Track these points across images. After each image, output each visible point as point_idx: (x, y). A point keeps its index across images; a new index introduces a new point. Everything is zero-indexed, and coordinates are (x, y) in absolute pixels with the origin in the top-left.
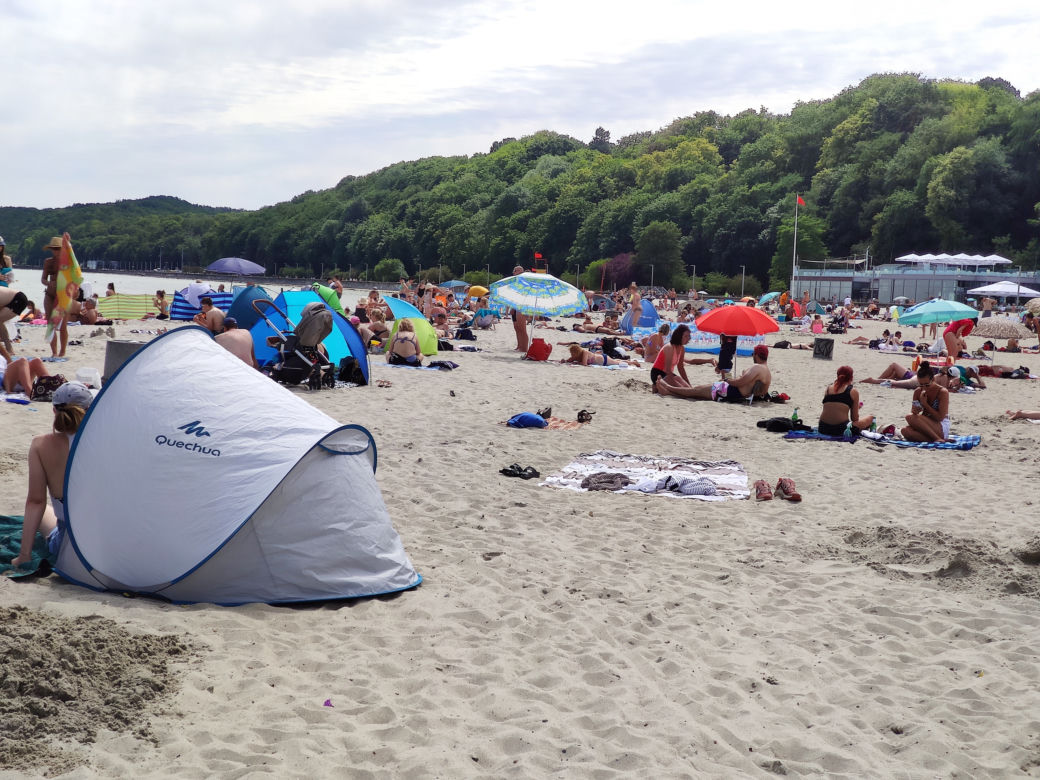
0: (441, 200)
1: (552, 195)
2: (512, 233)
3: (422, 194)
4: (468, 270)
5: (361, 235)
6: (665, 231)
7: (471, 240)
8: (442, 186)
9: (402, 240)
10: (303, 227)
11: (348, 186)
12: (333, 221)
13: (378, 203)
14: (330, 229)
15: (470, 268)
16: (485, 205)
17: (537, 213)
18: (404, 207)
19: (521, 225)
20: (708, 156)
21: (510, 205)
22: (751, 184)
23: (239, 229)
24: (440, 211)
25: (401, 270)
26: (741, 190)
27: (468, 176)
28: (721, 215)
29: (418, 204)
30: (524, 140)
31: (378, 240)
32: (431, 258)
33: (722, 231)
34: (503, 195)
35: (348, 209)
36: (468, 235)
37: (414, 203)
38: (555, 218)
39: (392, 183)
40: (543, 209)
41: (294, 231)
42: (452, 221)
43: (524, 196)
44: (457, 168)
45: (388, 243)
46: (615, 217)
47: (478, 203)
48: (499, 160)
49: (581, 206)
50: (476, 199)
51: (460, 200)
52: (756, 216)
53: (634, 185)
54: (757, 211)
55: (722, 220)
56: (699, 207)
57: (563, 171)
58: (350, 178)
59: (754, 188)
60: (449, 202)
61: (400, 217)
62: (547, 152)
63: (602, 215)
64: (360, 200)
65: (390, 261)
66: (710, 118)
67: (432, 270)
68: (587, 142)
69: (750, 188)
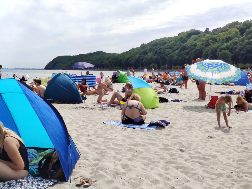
0: (166, 48)
1: (195, 45)
2: (185, 56)
3: (161, 47)
5: (146, 58)
6: (226, 53)
7: (174, 58)
8: (166, 45)
9: (156, 59)
10: (132, 57)
11: (143, 46)
12: (139, 55)
13: (151, 50)
14: (139, 57)
15: (174, 65)
16: (177, 49)
17: (191, 50)
18: (157, 50)
19: (187, 54)
20: (237, 33)
21: (184, 48)
22: (249, 39)
23: (117, 58)
24: (166, 51)
25: (157, 66)
26: (246, 41)
27: (173, 42)
28: (241, 48)
29: (160, 50)
30: (187, 32)
31: (151, 59)
32: (164, 63)
33: (242, 52)
34: (182, 46)
35: (143, 52)
36: (173, 57)
37: (159, 49)
38: (196, 51)
39: (154, 45)
40: (193, 49)
41: (130, 58)
42: (169, 53)
43: (187, 46)
44: (170, 40)
45: (153, 60)
46: (212, 50)
47: (176, 48)
48: (181, 38)
49: (203, 48)
50: (175, 48)
51: (171, 48)
52: (251, 48)
53: (217, 41)
54: (251, 46)
55: (242, 49)
56: (235, 46)
57: (197, 39)
58: (143, 44)
59: (250, 40)
60: (168, 49)
61: (156, 53)
62: (193, 35)
63: (208, 50)
64: (146, 49)
65: (154, 64)
66: (236, 23)
67: (164, 66)
68: (203, 32)
69: (249, 40)
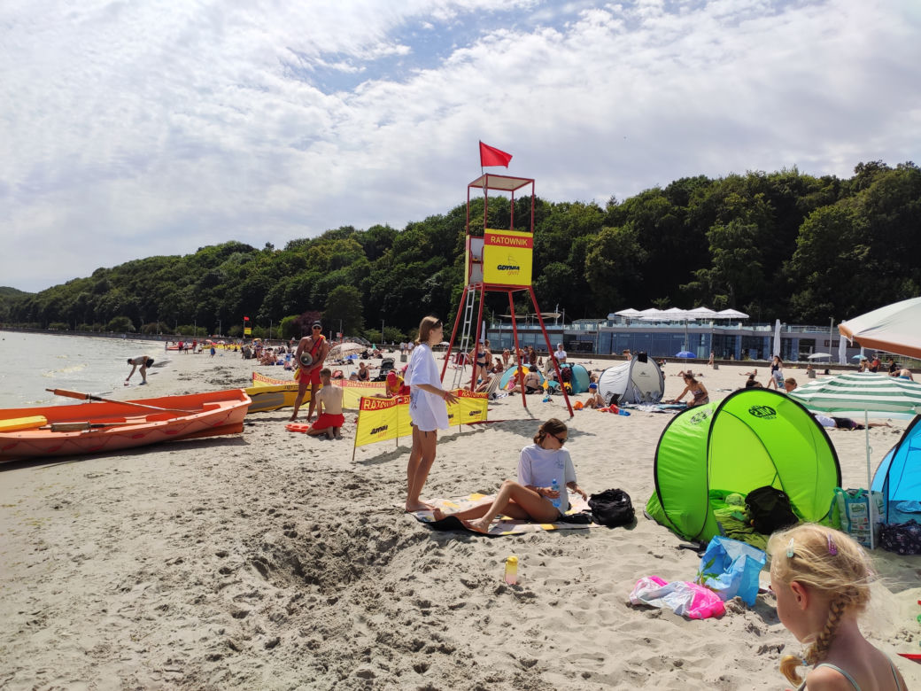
0: (161, 279)
1: (243, 274)
2: (214, 299)
3: (148, 276)
4: (178, 325)
5: (103, 301)
6: (348, 293)
7: (183, 304)
8: (162, 270)
9: (131, 304)
10: (67, 297)
11: (100, 273)
12: (85, 293)
13: (118, 282)
14: (83, 299)
15: (182, 323)
16: (192, 282)
17: (231, 287)
18: (134, 284)
19: (220, 294)
20: (355, 248)
21: (212, 281)
22: (407, 262)
23: (29, 299)
24: (160, 286)
25: (130, 324)
26: (401, 266)
27: (179, 265)
28: (388, 284)
29: (146, 282)
30: (219, 246)
31: (115, 304)
32: (152, 317)
33: (391, 295)
34: (205, 274)
35: (96, 286)
36: (180, 301)
37: (142, 281)
38: (246, 289)
39: (129, 271)
40: (236, 284)
41: (60, 300)
42: (169, 291)
43: (222, 275)
44: (174, 260)
45: (121, 306)
46: (295, 287)
47: (188, 281)
48: (203, 255)
49: (266, 281)
50: (186, 279)
51: (175, 279)
52: (418, 285)
53: (304, 267)
54: (417, 281)
55: (389, 287)
56: (365, 279)
57: (249, 260)
58: (102, 269)
59: (410, 265)
60: (167, 280)
61: (132, 290)
62: (236, 250)
63: (284, 286)
64: (105, 280)
65: (121, 319)
67: (152, 324)
69: (407, 266)
